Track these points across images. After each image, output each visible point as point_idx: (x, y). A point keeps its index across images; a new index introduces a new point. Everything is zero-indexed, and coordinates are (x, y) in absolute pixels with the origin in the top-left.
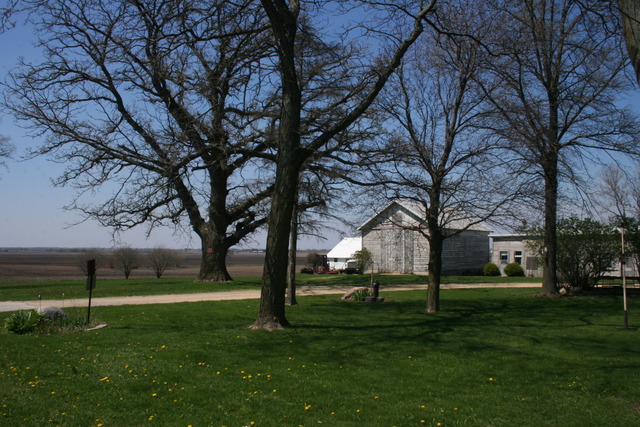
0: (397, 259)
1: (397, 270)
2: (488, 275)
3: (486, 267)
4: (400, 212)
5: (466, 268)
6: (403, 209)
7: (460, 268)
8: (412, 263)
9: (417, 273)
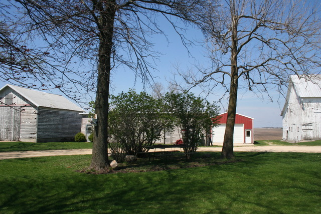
0: (8, 130)
1: (7, 138)
2: (77, 141)
3: (76, 136)
4: (11, 93)
5: (63, 136)
6: (14, 92)
7: (59, 136)
8: (19, 133)
9: (23, 141)
